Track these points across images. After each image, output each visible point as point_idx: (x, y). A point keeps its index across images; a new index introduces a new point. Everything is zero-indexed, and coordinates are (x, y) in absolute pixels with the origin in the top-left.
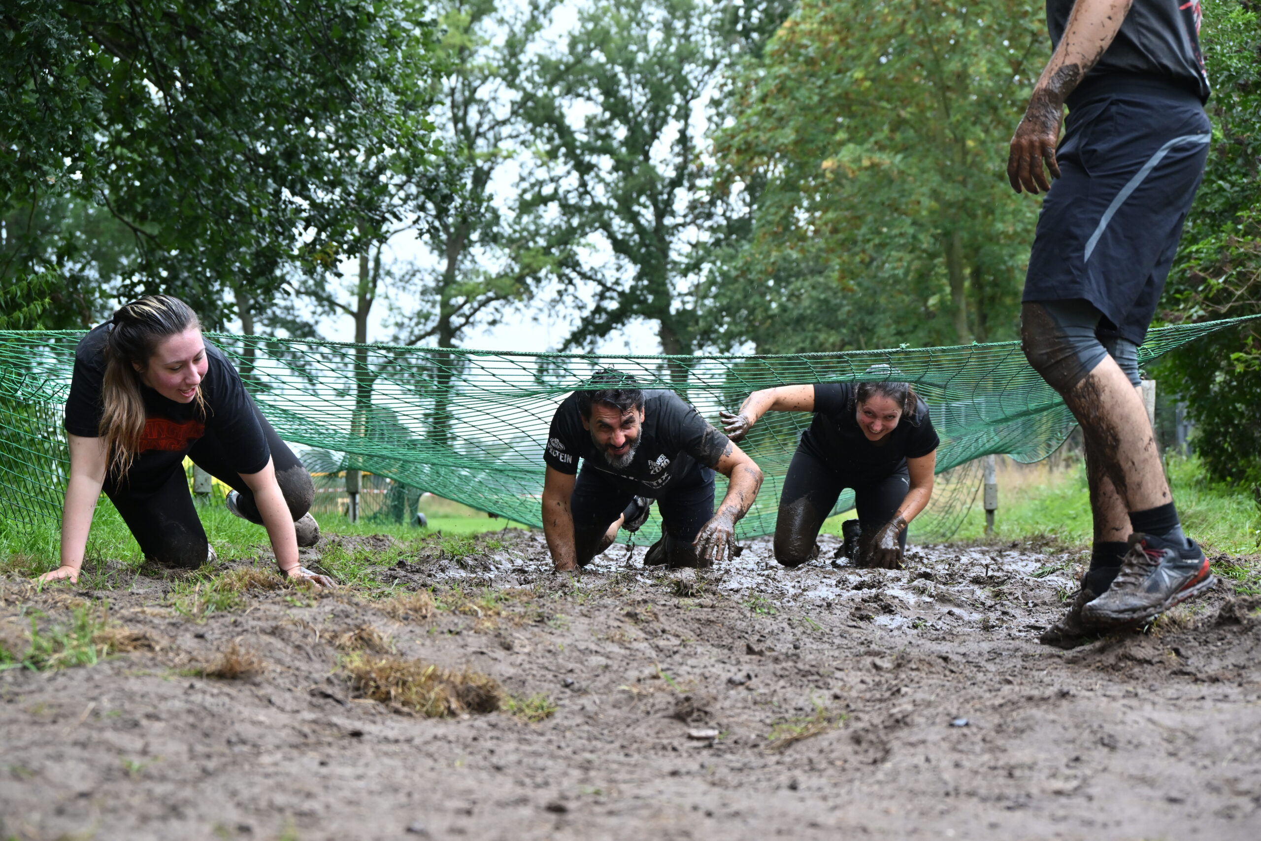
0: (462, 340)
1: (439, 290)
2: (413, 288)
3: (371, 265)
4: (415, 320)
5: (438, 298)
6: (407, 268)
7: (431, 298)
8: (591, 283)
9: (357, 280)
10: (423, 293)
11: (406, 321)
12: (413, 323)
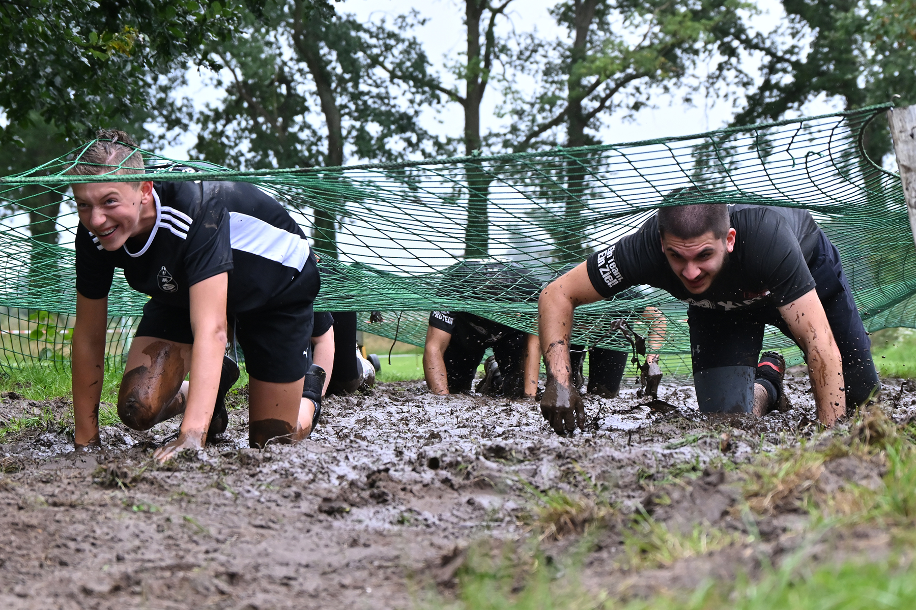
0: (597, 129)
1: (565, 69)
2: (534, 66)
3: (482, 40)
4: (537, 106)
5: (565, 77)
6: (525, 42)
7: (556, 79)
8: (758, 54)
9: (464, 60)
10: (547, 72)
11: (527, 107)
12: (535, 111)
